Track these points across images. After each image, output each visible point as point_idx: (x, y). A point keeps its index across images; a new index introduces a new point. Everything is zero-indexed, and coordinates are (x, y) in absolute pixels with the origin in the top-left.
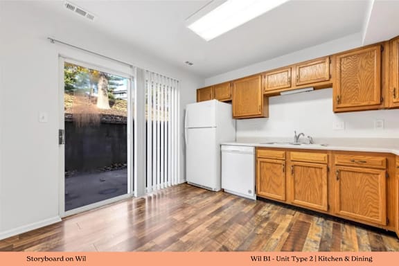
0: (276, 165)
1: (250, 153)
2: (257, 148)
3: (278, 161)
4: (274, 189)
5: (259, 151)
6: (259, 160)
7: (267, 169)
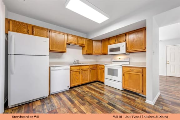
0: (77, 72)
1: (68, 69)
2: (71, 66)
3: (78, 70)
4: (76, 82)
5: (71, 67)
6: (71, 71)
7: (74, 74)
